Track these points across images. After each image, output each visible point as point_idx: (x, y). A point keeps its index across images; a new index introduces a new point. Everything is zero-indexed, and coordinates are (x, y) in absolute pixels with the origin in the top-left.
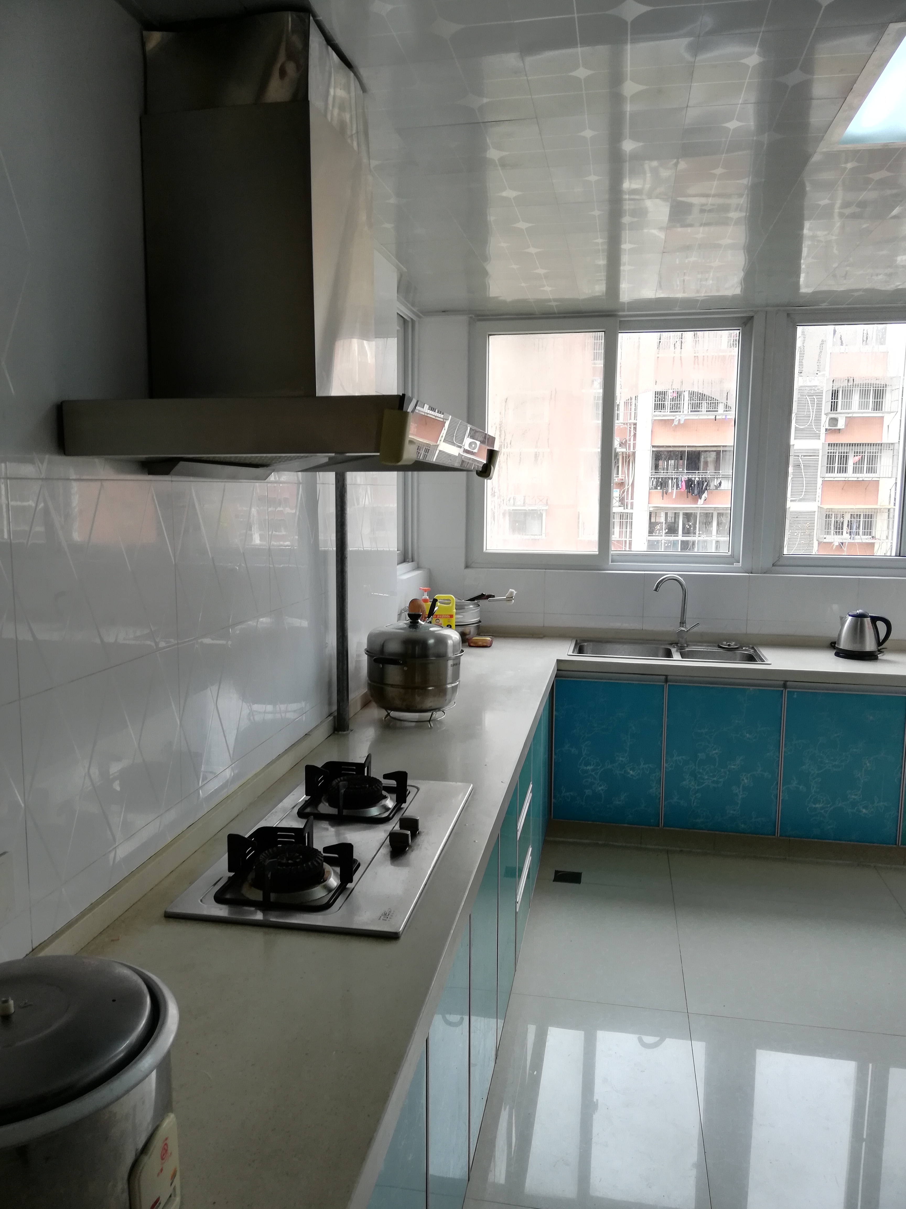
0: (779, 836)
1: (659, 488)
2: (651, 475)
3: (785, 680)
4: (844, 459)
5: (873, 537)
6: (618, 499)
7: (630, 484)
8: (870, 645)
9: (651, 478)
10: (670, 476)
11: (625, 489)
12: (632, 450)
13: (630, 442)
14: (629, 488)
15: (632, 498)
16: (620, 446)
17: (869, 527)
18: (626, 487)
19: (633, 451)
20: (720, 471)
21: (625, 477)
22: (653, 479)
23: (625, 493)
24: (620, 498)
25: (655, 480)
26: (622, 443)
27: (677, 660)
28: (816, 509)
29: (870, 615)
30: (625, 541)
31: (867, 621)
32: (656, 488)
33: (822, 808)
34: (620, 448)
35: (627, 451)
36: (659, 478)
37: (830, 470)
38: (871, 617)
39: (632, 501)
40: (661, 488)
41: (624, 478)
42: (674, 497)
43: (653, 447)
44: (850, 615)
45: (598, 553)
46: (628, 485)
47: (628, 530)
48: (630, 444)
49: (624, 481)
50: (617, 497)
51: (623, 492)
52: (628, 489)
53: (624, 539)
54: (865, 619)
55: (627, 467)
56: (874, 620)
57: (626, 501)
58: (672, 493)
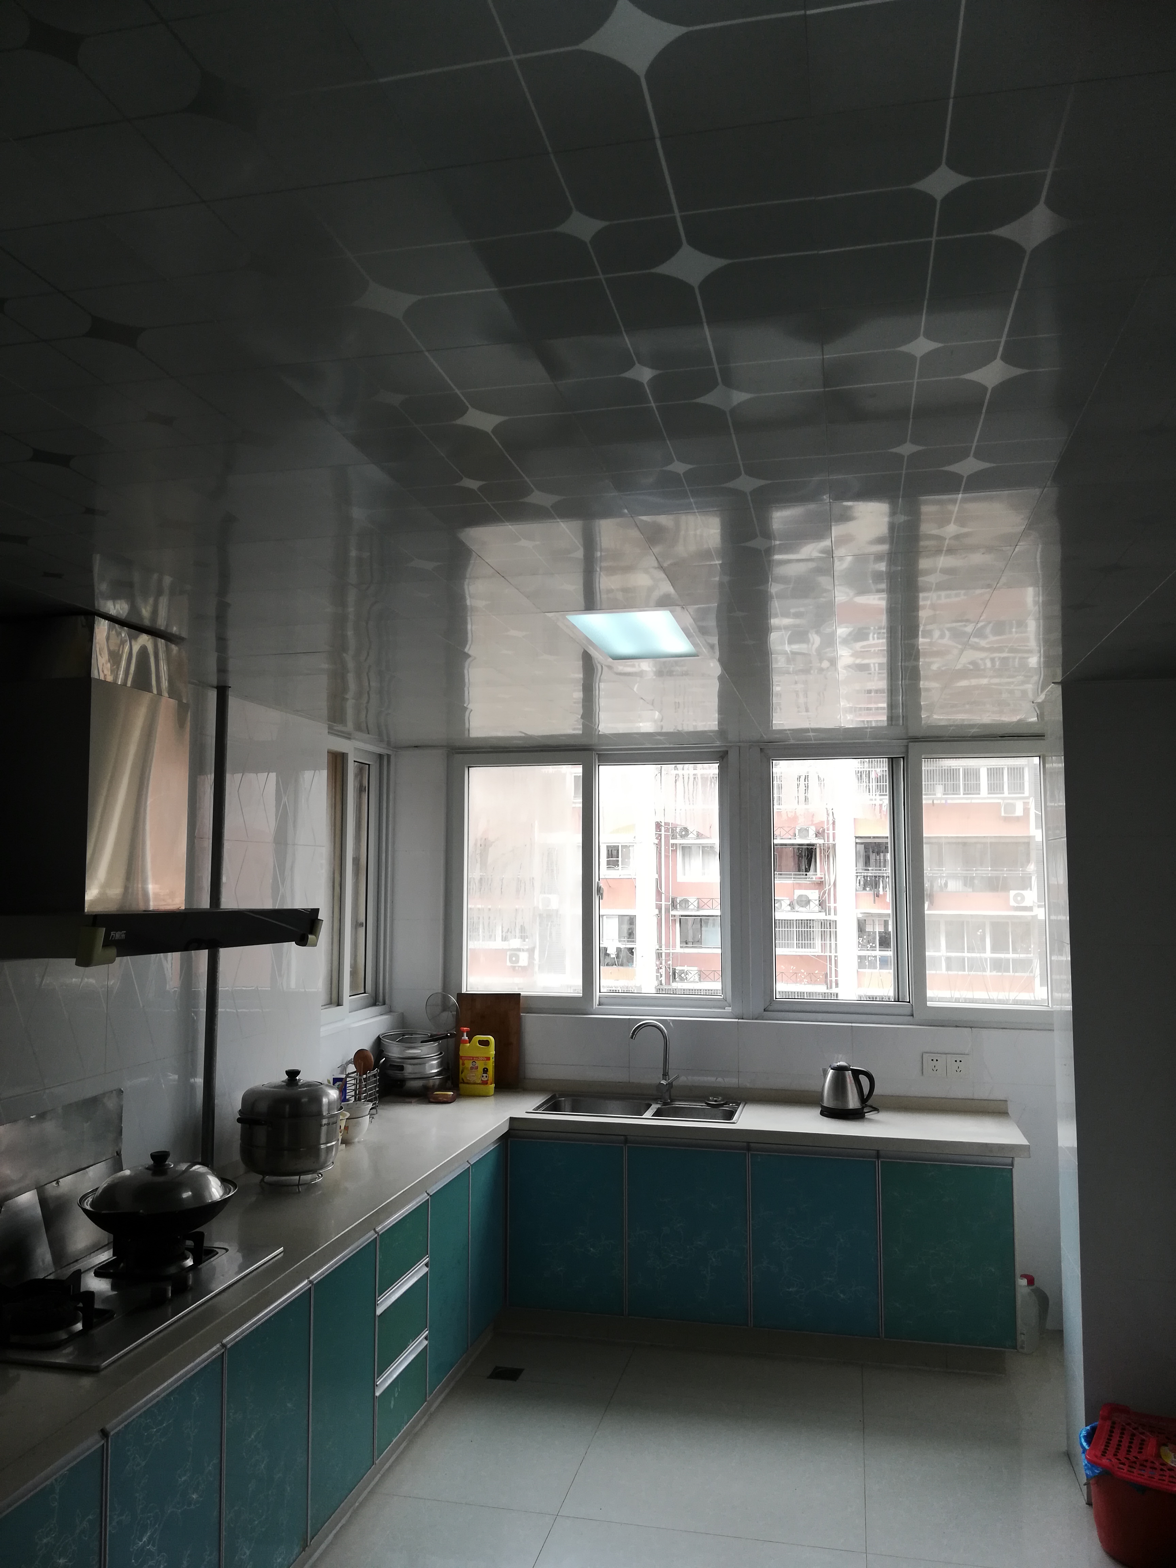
0: (752, 1326)
1: (868, 889)
2: (857, 873)
3: (748, 1141)
6: (817, 902)
7: (832, 883)
8: (853, 1102)
9: (857, 876)
10: (881, 875)
11: (825, 889)
12: (831, 841)
13: (828, 832)
14: (830, 888)
15: (835, 902)
16: (816, 836)
18: (827, 888)
19: (833, 842)
20: (944, 869)
21: (825, 875)
22: (859, 878)
23: (826, 895)
24: (819, 901)
25: (863, 879)
26: (818, 833)
27: (648, 1119)
29: (851, 1067)
30: (829, 956)
31: (849, 1074)
32: (864, 889)
33: (797, 1293)
34: (817, 838)
35: (826, 842)
36: (867, 876)
38: (853, 1070)
39: (835, 905)
40: (870, 890)
41: (823, 876)
43: (856, 837)
44: (832, 1069)
45: (582, 995)
46: (830, 885)
47: (833, 942)
48: (828, 834)
49: (823, 880)
50: (816, 900)
51: (825, 893)
52: (830, 890)
53: (828, 954)
54: (847, 1072)
55: (826, 862)
56: (856, 1073)
57: (827, 905)
58: (885, 895)
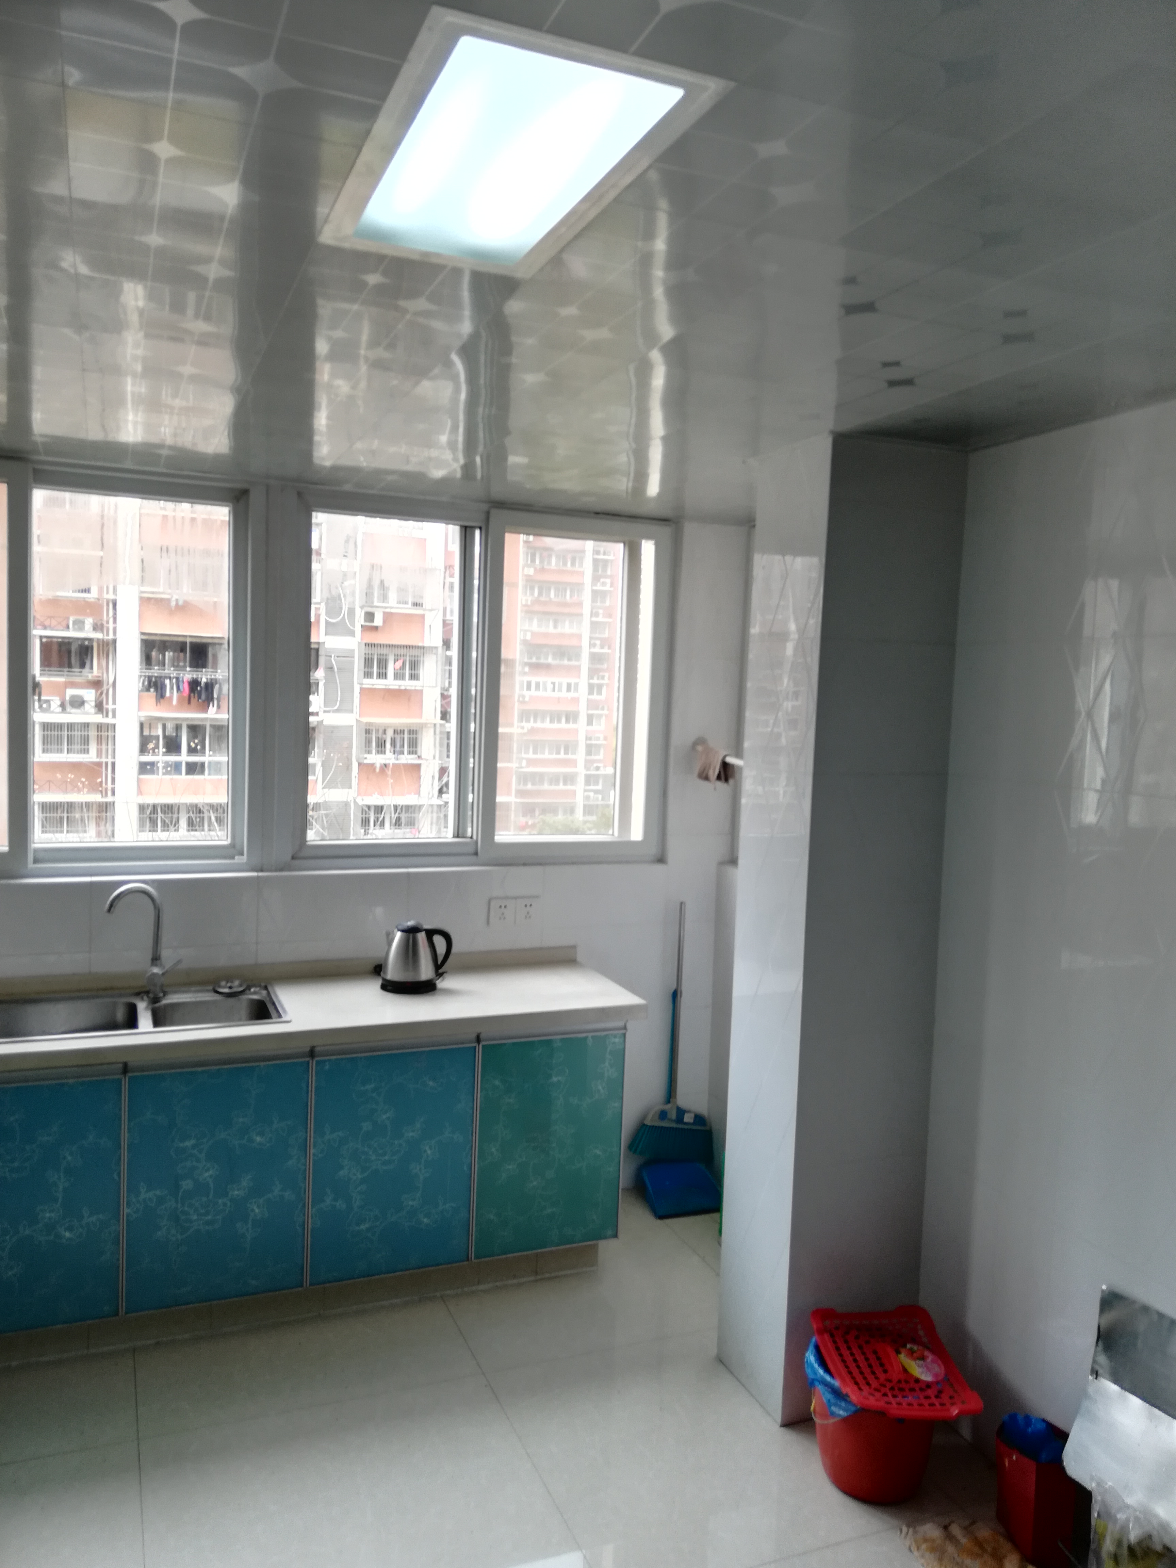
0: (308, 1285)
1: (152, 691)
2: (141, 672)
3: (312, 1047)
4: (383, 663)
5: (419, 757)
6: (94, 704)
7: (110, 683)
8: (426, 972)
9: (141, 676)
10: (167, 675)
11: (103, 689)
12: (111, 636)
13: (108, 626)
14: (109, 688)
15: (114, 703)
16: (94, 631)
17: (413, 746)
18: (105, 687)
19: (114, 638)
21: (102, 673)
22: (143, 678)
23: (104, 696)
24: (96, 702)
25: (147, 679)
26: (96, 627)
27: (144, 1032)
28: (354, 723)
29: (424, 927)
30: (106, 762)
31: (421, 937)
32: (148, 690)
33: (368, 1229)
34: (94, 633)
35: (105, 638)
36: (152, 676)
37: (368, 675)
38: (426, 930)
39: (114, 706)
40: (155, 691)
41: (100, 675)
42: (175, 702)
43: (143, 634)
44: (399, 930)
45: (9, 849)
46: (108, 684)
47: (110, 747)
48: (108, 628)
49: (100, 679)
50: (92, 701)
51: (101, 694)
52: (108, 690)
53: (104, 760)
54: (419, 934)
55: (105, 660)
56: (430, 933)
57: (105, 706)
58: (171, 698)
